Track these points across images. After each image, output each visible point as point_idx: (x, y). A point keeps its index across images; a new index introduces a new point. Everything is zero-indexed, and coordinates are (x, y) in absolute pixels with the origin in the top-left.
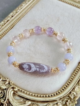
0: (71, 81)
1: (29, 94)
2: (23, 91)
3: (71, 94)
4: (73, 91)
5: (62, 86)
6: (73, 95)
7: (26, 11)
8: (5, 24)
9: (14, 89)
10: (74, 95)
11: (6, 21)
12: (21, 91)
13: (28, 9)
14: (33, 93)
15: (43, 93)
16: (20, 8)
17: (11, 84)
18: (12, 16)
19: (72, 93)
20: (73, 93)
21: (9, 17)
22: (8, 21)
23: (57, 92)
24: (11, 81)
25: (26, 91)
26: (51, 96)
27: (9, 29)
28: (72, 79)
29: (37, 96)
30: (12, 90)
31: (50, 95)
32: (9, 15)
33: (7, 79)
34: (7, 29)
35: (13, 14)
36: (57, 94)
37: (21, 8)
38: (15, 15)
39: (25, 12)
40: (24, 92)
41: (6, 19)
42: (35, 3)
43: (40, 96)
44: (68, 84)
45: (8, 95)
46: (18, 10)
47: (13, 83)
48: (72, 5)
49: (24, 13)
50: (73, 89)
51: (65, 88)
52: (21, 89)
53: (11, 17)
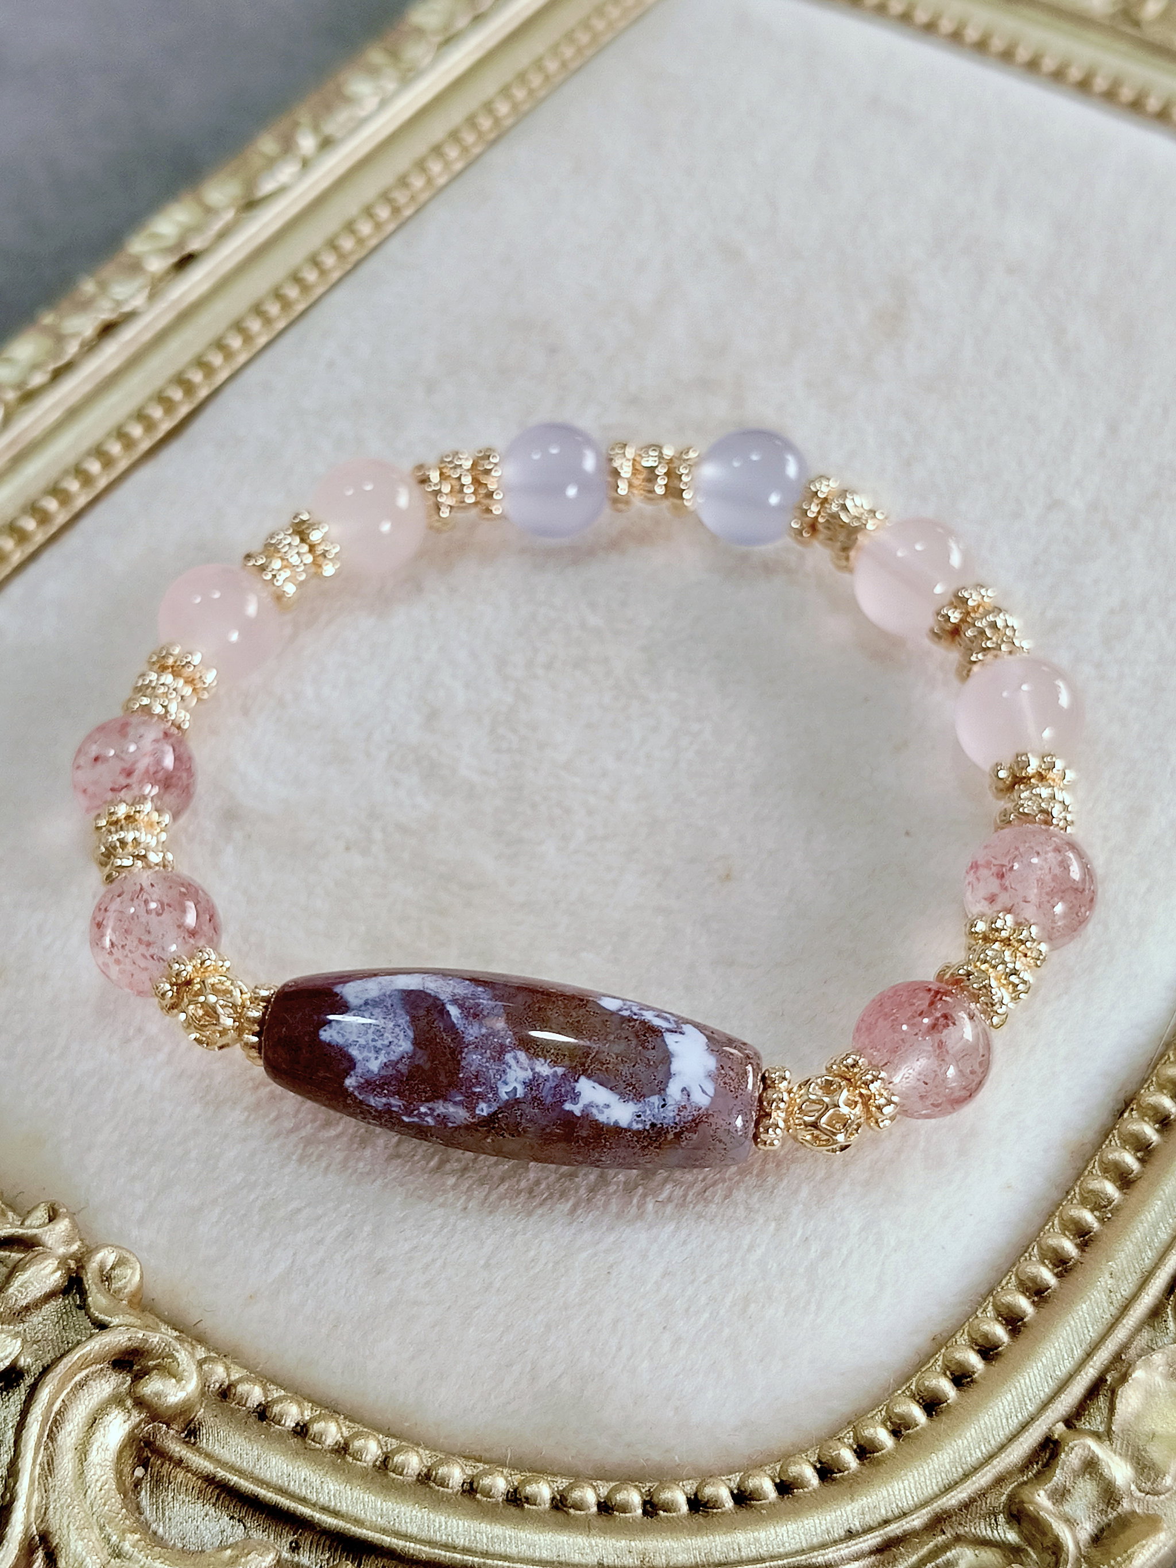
0: (1062, 1265)
1: (384, 1465)
2: (292, 1413)
3: (1059, 1476)
4: (1095, 1421)
5: (921, 1340)
6: (1086, 1491)
7: (403, 182)
8: (58, 375)
9: (153, 1386)
10: (1109, 1495)
11: (85, 325)
12: (262, 1413)
13: (437, 150)
14: (451, 1454)
15: (617, 1455)
16: (307, 143)
17: (97, 1299)
18: (186, 261)
19: (1071, 1458)
20: (1091, 1466)
21: (135, 267)
22: (108, 329)
23: (834, 1435)
24: (107, 1256)
25: (332, 1409)
26: (743, 1498)
27: (128, 443)
28: (1084, 1237)
29: (516, 1499)
30: (117, 1400)
31: (722, 1492)
32: (137, 246)
33: (41, 1214)
34: (99, 452)
35: (187, 232)
36: (826, 1471)
37: (326, 144)
38: (223, 235)
39: (385, 197)
40: (301, 1431)
41: (85, 305)
42: (538, 64)
43: (560, 1503)
44: (1014, 1322)
45: (49, 1467)
46: (271, 163)
47: (130, 1278)
48: (1110, 96)
49: (368, 212)
50: (1093, 1391)
51: (961, 1378)
52: (266, 1379)
53: (157, 265)
